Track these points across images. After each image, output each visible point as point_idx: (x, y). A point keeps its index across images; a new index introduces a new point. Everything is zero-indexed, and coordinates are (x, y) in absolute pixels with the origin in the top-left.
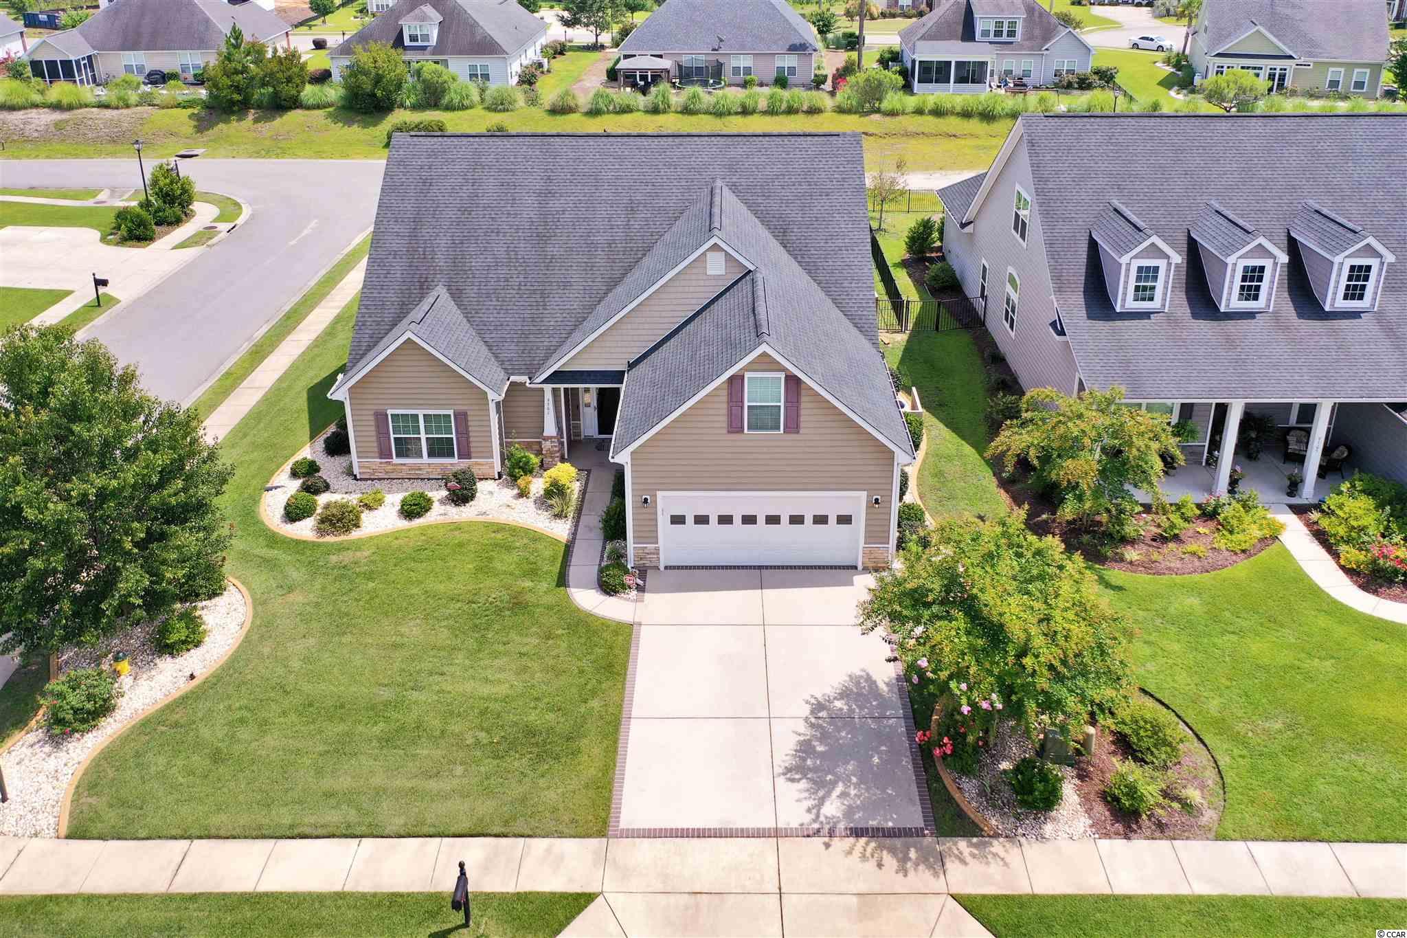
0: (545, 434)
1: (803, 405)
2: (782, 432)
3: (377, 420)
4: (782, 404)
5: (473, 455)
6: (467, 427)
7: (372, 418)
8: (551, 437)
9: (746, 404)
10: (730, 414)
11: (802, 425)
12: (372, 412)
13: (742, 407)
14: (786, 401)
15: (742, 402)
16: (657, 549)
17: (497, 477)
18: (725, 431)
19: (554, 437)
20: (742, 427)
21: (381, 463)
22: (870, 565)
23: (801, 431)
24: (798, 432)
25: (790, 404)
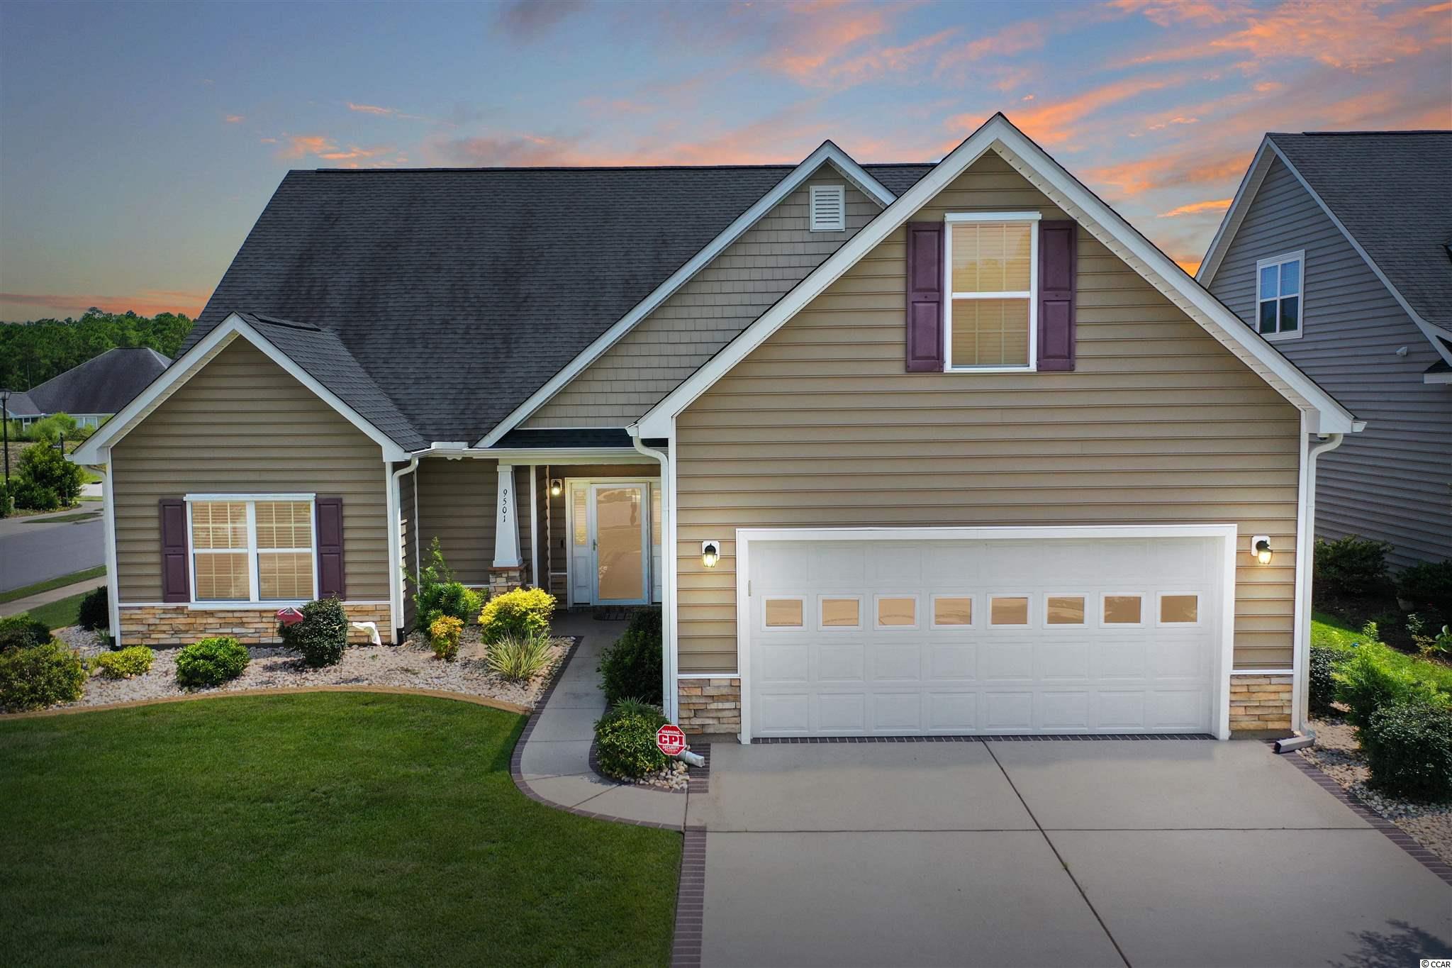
0: (497, 563)
1: (1082, 300)
2: (1033, 367)
3: (163, 517)
4: (1033, 295)
5: (349, 592)
6: (341, 530)
7: (154, 512)
8: (507, 570)
9: (949, 296)
10: (911, 324)
11: (1080, 350)
12: (155, 501)
13: (940, 303)
14: (1044, 287)
15: (940, 289)
16: (736, 686)
17: (394, 639)
18: (898, 368)
19: (513, 569)
20: (940, 357)
21: (165, 611)
22: (1248, 724)
23: (1080, 366)
24: (1071, 368)
25: (1050, 295)
